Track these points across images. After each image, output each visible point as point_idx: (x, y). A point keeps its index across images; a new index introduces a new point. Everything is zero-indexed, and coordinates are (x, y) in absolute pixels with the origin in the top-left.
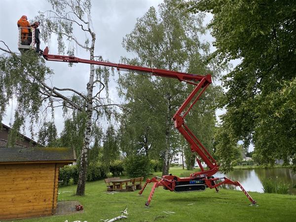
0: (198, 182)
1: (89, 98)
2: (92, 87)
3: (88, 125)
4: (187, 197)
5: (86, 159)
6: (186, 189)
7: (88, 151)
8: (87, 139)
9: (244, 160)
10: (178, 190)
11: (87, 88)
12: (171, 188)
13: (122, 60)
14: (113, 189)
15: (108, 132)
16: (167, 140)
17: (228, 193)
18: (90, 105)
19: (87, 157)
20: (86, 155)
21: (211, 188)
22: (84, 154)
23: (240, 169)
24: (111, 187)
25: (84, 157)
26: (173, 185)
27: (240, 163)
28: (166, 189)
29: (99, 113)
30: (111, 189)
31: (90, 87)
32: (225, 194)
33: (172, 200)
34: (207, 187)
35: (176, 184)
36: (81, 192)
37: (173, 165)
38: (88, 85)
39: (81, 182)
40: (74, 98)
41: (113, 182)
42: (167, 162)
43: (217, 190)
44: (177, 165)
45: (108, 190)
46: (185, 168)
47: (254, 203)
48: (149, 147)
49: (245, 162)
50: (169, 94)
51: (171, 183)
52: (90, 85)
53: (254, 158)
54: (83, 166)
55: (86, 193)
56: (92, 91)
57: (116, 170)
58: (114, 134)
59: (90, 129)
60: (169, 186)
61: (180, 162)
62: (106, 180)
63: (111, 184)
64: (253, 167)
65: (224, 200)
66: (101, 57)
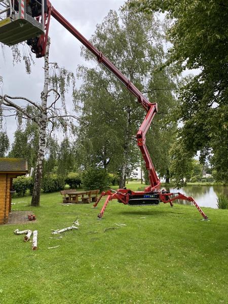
0: (153, 196)
1: (44, 108)
2: (47, 96)
3: (42, 136)
4: (141, 210)
5: (41, 170)
6: (140, 203)
7: (43, 163)
8: (41, 150)
9: (204, 176)
10: (132, 203)
11: (41, 97)
12: (125, 201)
13: (80, 68)
14: (69, 201)
15: (62, 144)
16: (125, 154)
17: (182, 208)
18: (44, 115)
19: (41, 168)
20: (40, 167)
21: (164, 203)
22: (38, 166)
23: (199, 185)
24: (67, 198)
25: (39, 169)
26: (127, 198)
27: (199, 179)
28: (120, 201)
29: (54, 124)
30: (67, 201)
31: (44, 96)
32: (179, 209)
33: (125, 213)
34: (161, 201)
35: (130, 197)
36: (35, 202)
37: (132, 180)
38: (43, 94)
39: (35, 193)
40: (29, 109)
41: (69, 194)
42: (123, 176)
43: (172, 205)
44: (136, 180)
45: (64, 202)
46: (144, 183)
47: (206, 218)
48: (108, 160)
49: (205, 178)
50: (129, 107)
51: (125, 197)
52: (44, 94)
53: (214, 175)
54: (38, 177)
55: (41, 204)
56: (46, 100)
57: (74, 183)
58: (69, 146)
59: (44, 140)
60: (123, 199)
61: (139, 177)
62: (62, 191)
63: (67, 196)
64: (212, 184)
65: (177, 215)
66: (56, 64)
